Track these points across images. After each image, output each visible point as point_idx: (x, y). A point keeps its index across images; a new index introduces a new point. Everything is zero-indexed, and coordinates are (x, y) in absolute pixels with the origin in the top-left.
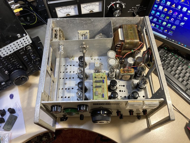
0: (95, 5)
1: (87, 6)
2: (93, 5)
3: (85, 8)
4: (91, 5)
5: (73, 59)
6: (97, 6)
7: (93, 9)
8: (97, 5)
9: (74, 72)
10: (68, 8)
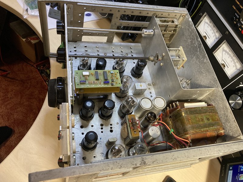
0: (235, 63)
1: (228, 53)
2: (233, 60)
3: (224, 53)
4: (232, 58)
6: (235, 68)
7: (228, 65)
8: (236, 66)
10: (213, 31)
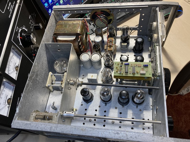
5: (76, 110)
6: (14, 57)
9: (96, 110)
